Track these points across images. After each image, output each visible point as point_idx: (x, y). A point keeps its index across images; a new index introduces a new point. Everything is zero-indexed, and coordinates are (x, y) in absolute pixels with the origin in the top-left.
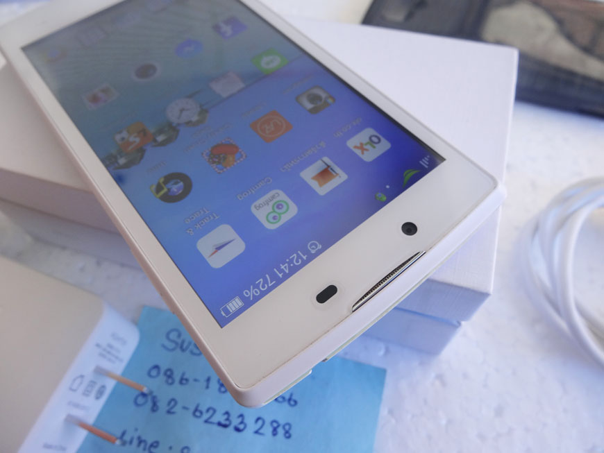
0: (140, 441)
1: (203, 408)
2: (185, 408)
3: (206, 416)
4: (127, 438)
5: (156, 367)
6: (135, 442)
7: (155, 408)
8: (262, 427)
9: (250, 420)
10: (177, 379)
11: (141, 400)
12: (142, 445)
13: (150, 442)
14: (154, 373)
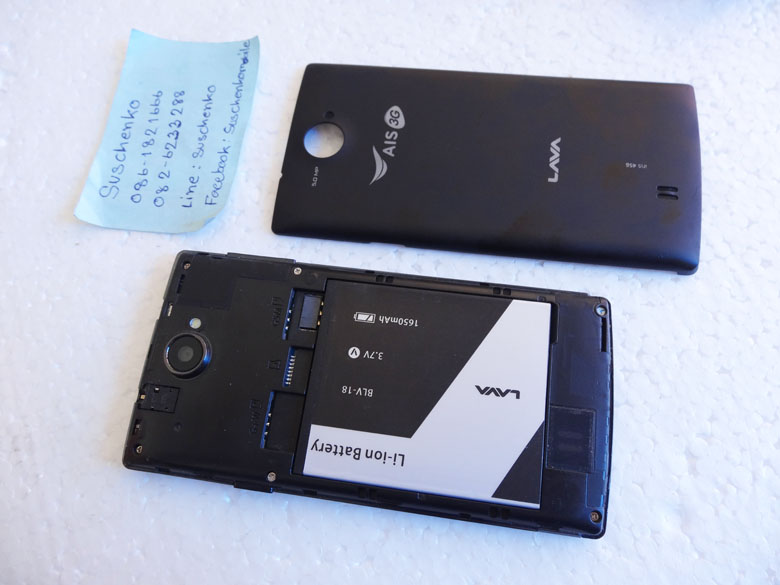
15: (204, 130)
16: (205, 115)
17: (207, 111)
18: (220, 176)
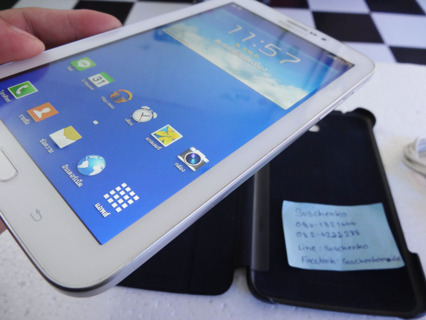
0: (307, 248)
1: (324, 232)
2: (318, 234)
3: (327, 235)
4: (301, 248)
5: (298, 223)
6: (305, 249)
7: (306, 236)
8: (348, 233)
9: (342, 233)
10: (309, 226)
11: (299, 235)
12: (309, 249)
13: (311, 247)
14: (298, 225)
15: (341, 249)
16: (349, 248)
17: (352, 248)
18: (318, 261)
